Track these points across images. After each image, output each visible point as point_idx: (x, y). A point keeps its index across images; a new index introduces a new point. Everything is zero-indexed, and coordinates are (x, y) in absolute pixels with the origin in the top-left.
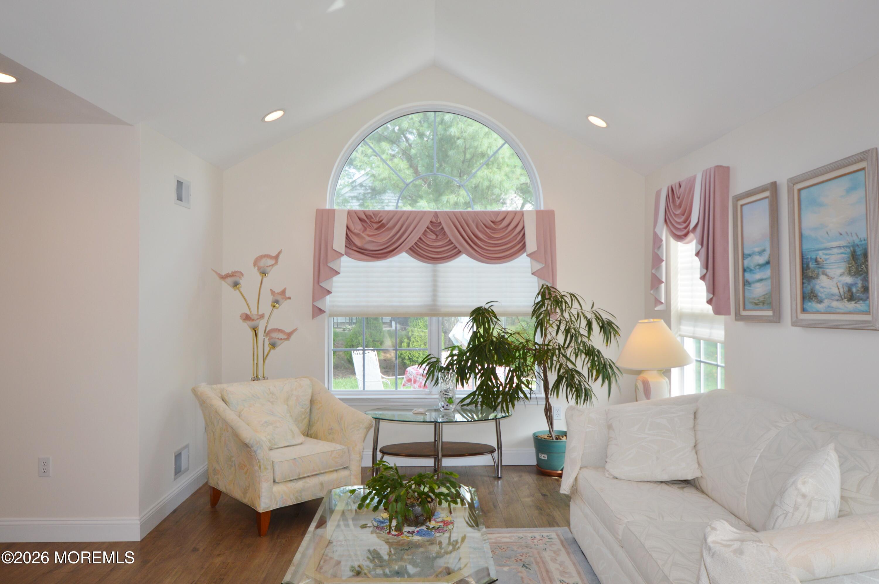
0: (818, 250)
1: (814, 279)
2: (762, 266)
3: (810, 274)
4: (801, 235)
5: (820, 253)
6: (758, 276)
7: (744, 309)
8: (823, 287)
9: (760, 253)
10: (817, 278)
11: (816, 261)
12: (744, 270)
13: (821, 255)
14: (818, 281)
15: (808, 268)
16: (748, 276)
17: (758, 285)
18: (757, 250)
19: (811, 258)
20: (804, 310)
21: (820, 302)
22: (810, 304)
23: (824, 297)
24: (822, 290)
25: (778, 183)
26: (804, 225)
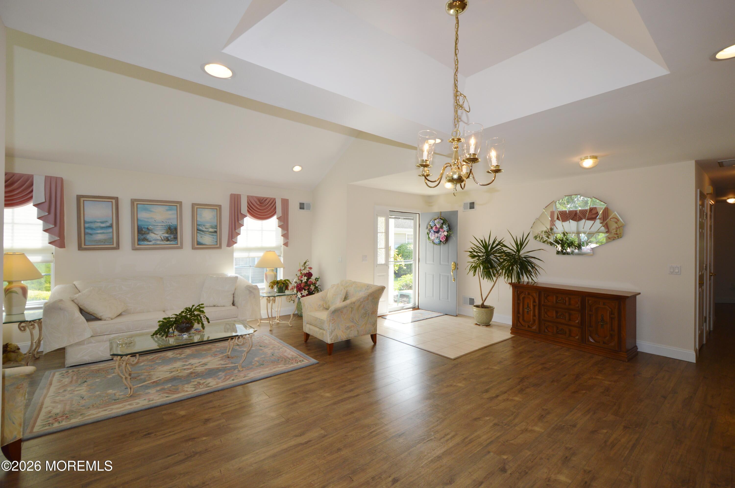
0: (149, 225)
1: (146, 234)
2: (102, 228)
3: (143, 233)
4: (137, 219)
5: (150, 226)
6: (99, 232)
7: (85, 245)
8: (151, 237)
9: (102, 222)
10: (148, 233)
11: (148, 229)
12: (85, 228)
13: (150, 227)
14: (149, 235)
15: (142, 230)
16: (87, 231)
17: (99, 235)
18: (99, 221)
19: (144, 228)
20: (138, 245)
21: (150, 241)
22: (143, 242)
23: (152, 240)
24: (151, 238)
25: (119, 198)
26: (139, 216)
